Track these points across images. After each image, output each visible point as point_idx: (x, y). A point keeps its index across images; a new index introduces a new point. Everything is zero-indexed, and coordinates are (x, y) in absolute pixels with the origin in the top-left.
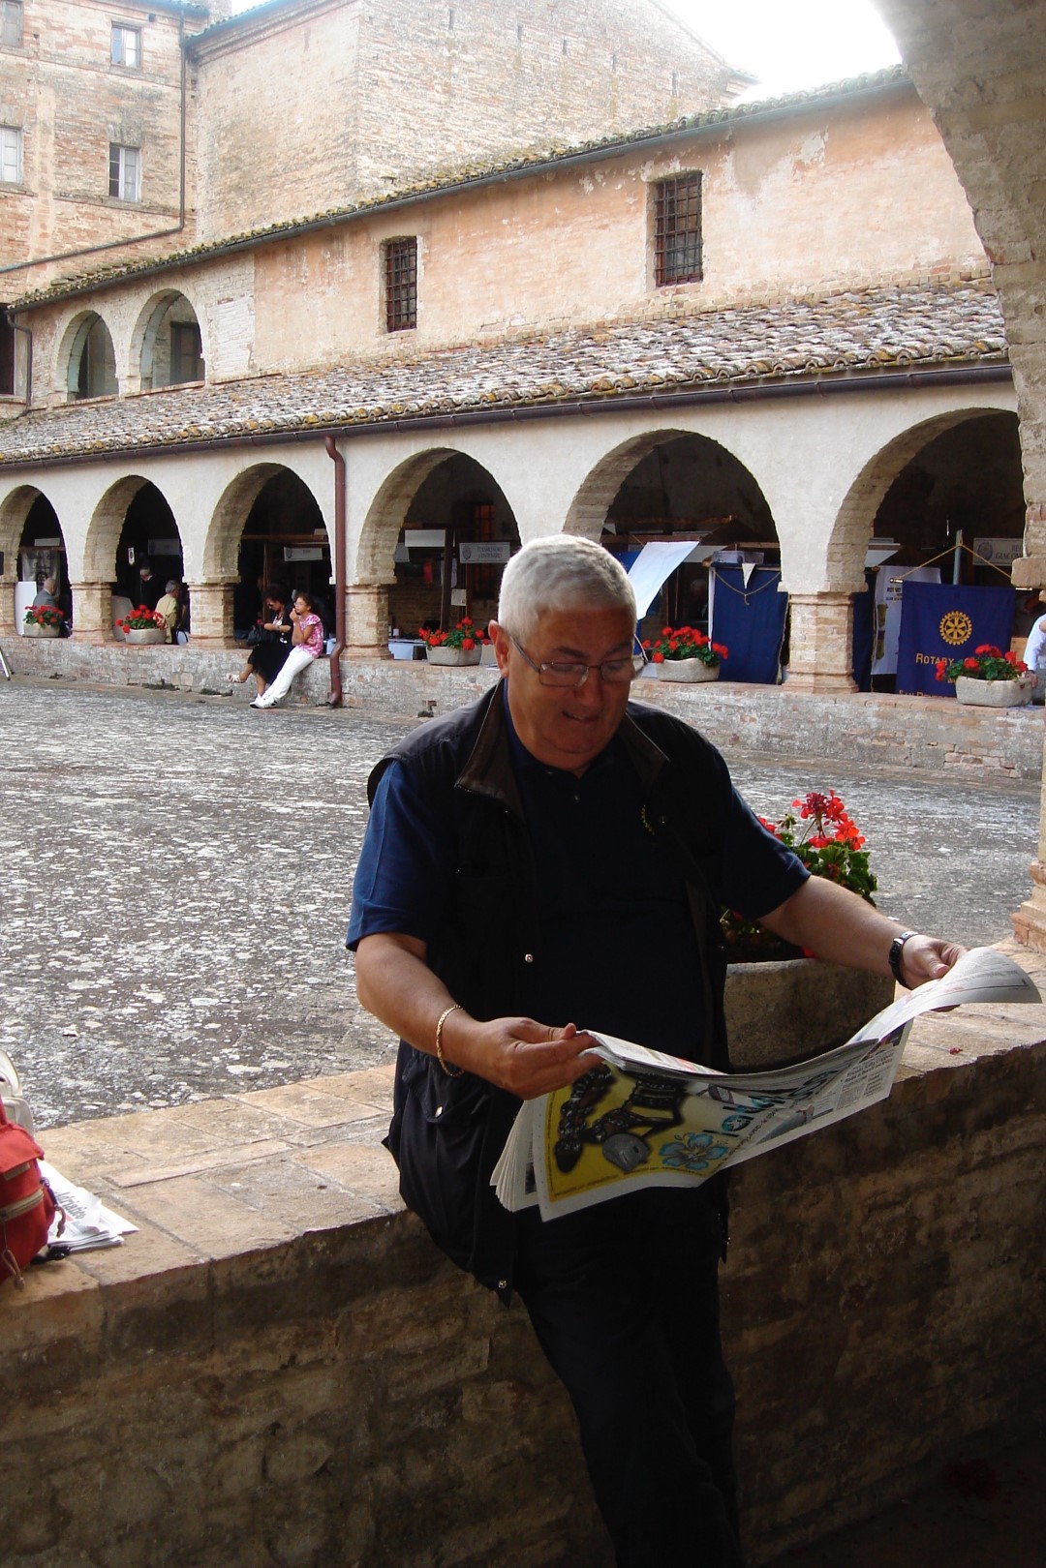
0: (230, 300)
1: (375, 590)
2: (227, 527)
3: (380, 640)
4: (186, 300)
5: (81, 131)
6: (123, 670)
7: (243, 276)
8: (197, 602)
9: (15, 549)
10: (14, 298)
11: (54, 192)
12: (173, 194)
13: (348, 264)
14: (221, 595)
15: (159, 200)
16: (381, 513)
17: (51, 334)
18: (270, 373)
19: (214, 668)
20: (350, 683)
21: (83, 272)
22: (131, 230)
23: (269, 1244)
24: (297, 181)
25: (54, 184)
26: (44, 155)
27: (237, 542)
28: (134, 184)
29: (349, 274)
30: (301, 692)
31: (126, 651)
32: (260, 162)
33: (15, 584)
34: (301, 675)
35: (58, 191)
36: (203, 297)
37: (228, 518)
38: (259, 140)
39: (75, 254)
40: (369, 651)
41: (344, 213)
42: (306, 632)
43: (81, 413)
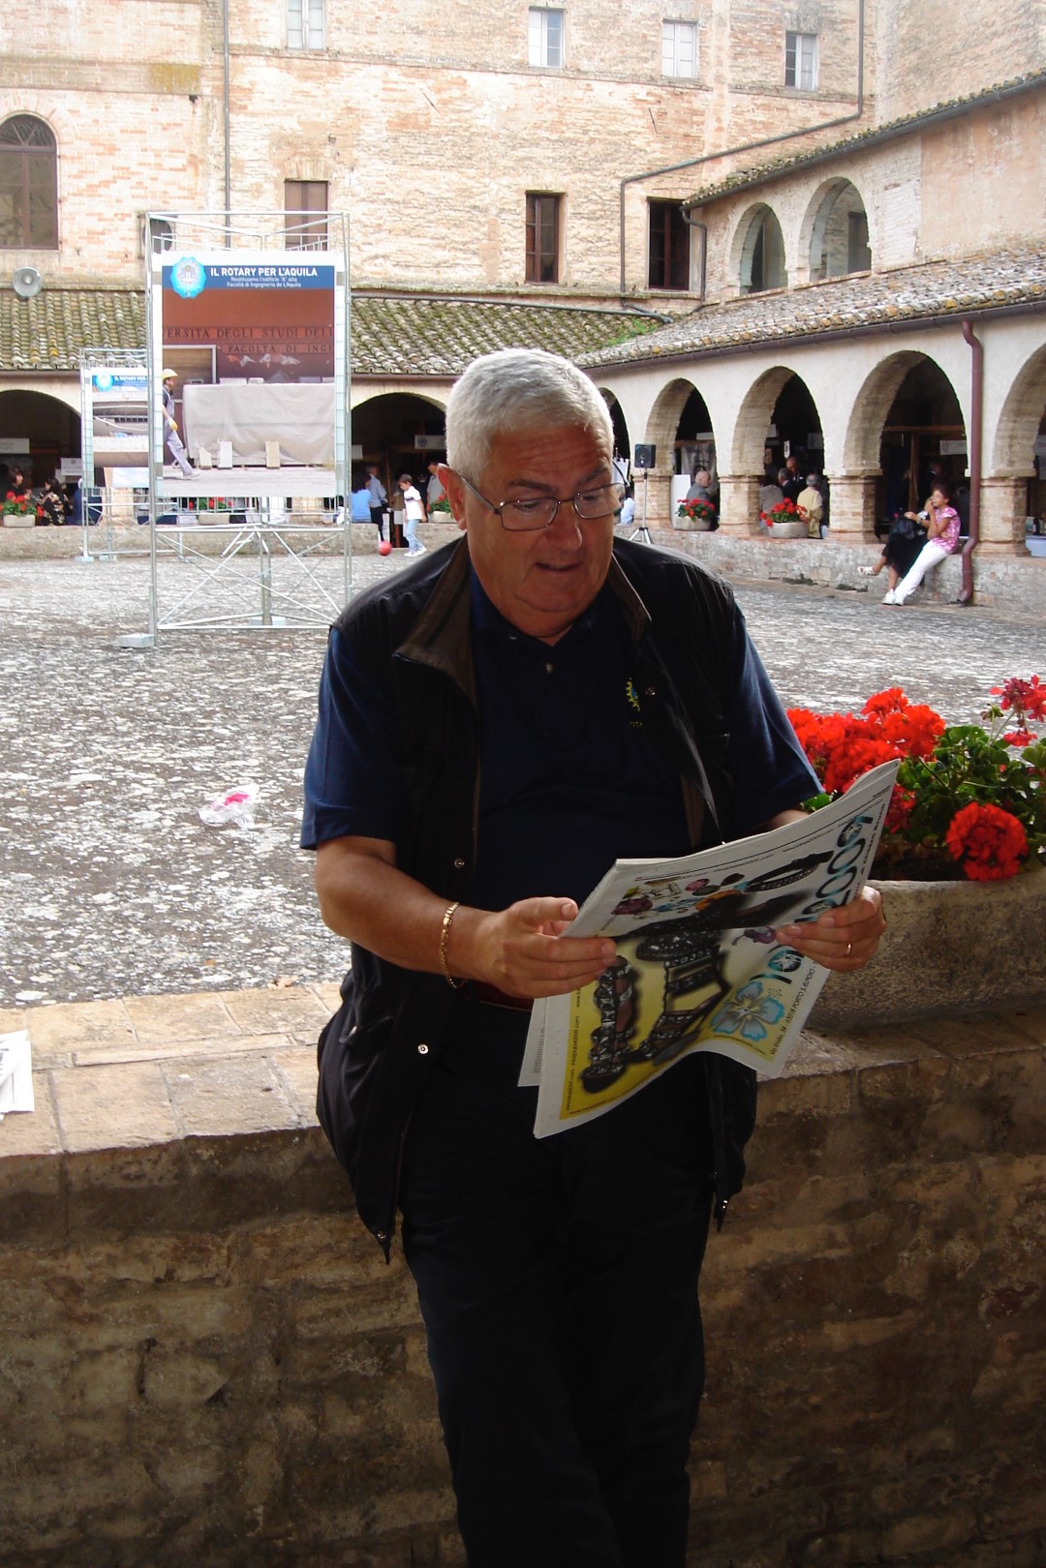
0: (896, 185)
1: (1012, 483)
2: (868, 418)
3: (1015, 535)
4: (856, 190)
5: (757, 22)
6: (766, 564)
7: (909, 160)
8: (837, 494)
9: (671, 442)
10: (689, 193)
11: (730, 85)
12: (851, 80)
13: (1016, 141)
14: (861, 489)
15: (836, 87)
16: (1020, 401)
17: (725, 228)
18: (935, 259)
19: (851, 563)
20: (982, 580)
21: (758, 165)
22: (807, 120)
23: (139, 1143)
24: (977, 57)
25: (730, 77)
26: (720, 49)
27: (879, 434)
28: (810, 72)
29: (1017, 152)
30: (933, 590)
31: (769, 544)
32: (940, 40)
33: (670, 478)
34: (936, 568)
35: (733, 83)
36: (870, 183)
37: (870, 408)
38: (938, 17)
39: (750, 147)
40: (1004, 547)
41: (1011, 86)
42: (941, 525)
43: (748, 306)
